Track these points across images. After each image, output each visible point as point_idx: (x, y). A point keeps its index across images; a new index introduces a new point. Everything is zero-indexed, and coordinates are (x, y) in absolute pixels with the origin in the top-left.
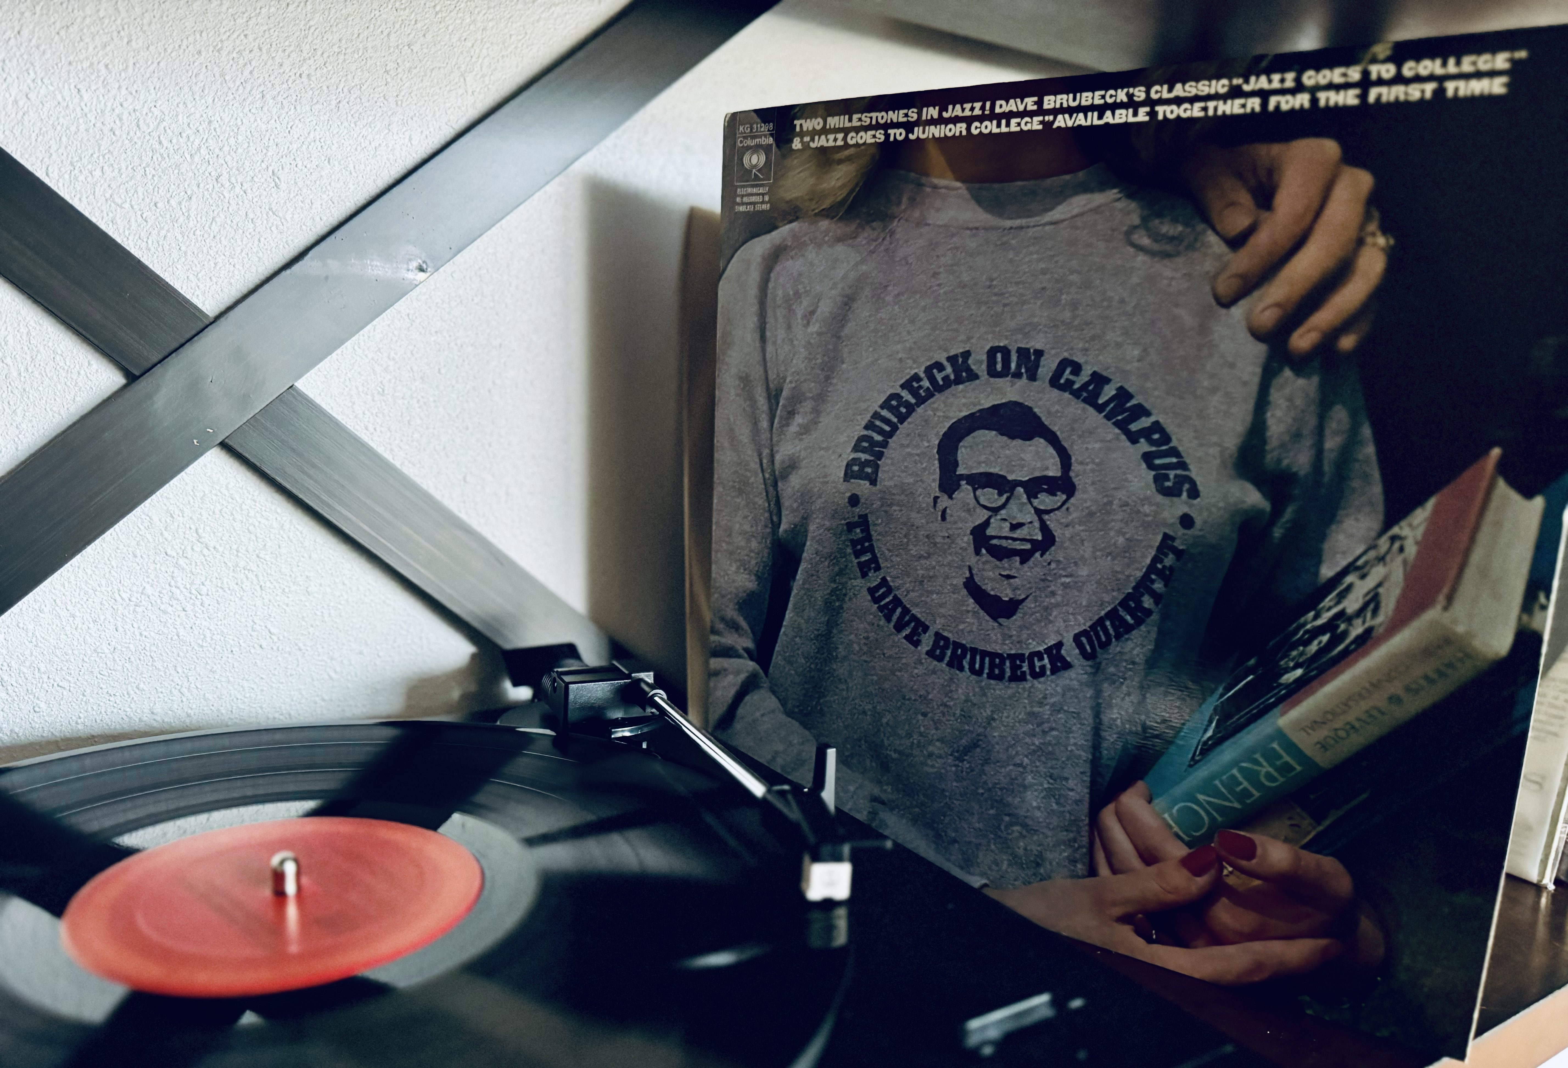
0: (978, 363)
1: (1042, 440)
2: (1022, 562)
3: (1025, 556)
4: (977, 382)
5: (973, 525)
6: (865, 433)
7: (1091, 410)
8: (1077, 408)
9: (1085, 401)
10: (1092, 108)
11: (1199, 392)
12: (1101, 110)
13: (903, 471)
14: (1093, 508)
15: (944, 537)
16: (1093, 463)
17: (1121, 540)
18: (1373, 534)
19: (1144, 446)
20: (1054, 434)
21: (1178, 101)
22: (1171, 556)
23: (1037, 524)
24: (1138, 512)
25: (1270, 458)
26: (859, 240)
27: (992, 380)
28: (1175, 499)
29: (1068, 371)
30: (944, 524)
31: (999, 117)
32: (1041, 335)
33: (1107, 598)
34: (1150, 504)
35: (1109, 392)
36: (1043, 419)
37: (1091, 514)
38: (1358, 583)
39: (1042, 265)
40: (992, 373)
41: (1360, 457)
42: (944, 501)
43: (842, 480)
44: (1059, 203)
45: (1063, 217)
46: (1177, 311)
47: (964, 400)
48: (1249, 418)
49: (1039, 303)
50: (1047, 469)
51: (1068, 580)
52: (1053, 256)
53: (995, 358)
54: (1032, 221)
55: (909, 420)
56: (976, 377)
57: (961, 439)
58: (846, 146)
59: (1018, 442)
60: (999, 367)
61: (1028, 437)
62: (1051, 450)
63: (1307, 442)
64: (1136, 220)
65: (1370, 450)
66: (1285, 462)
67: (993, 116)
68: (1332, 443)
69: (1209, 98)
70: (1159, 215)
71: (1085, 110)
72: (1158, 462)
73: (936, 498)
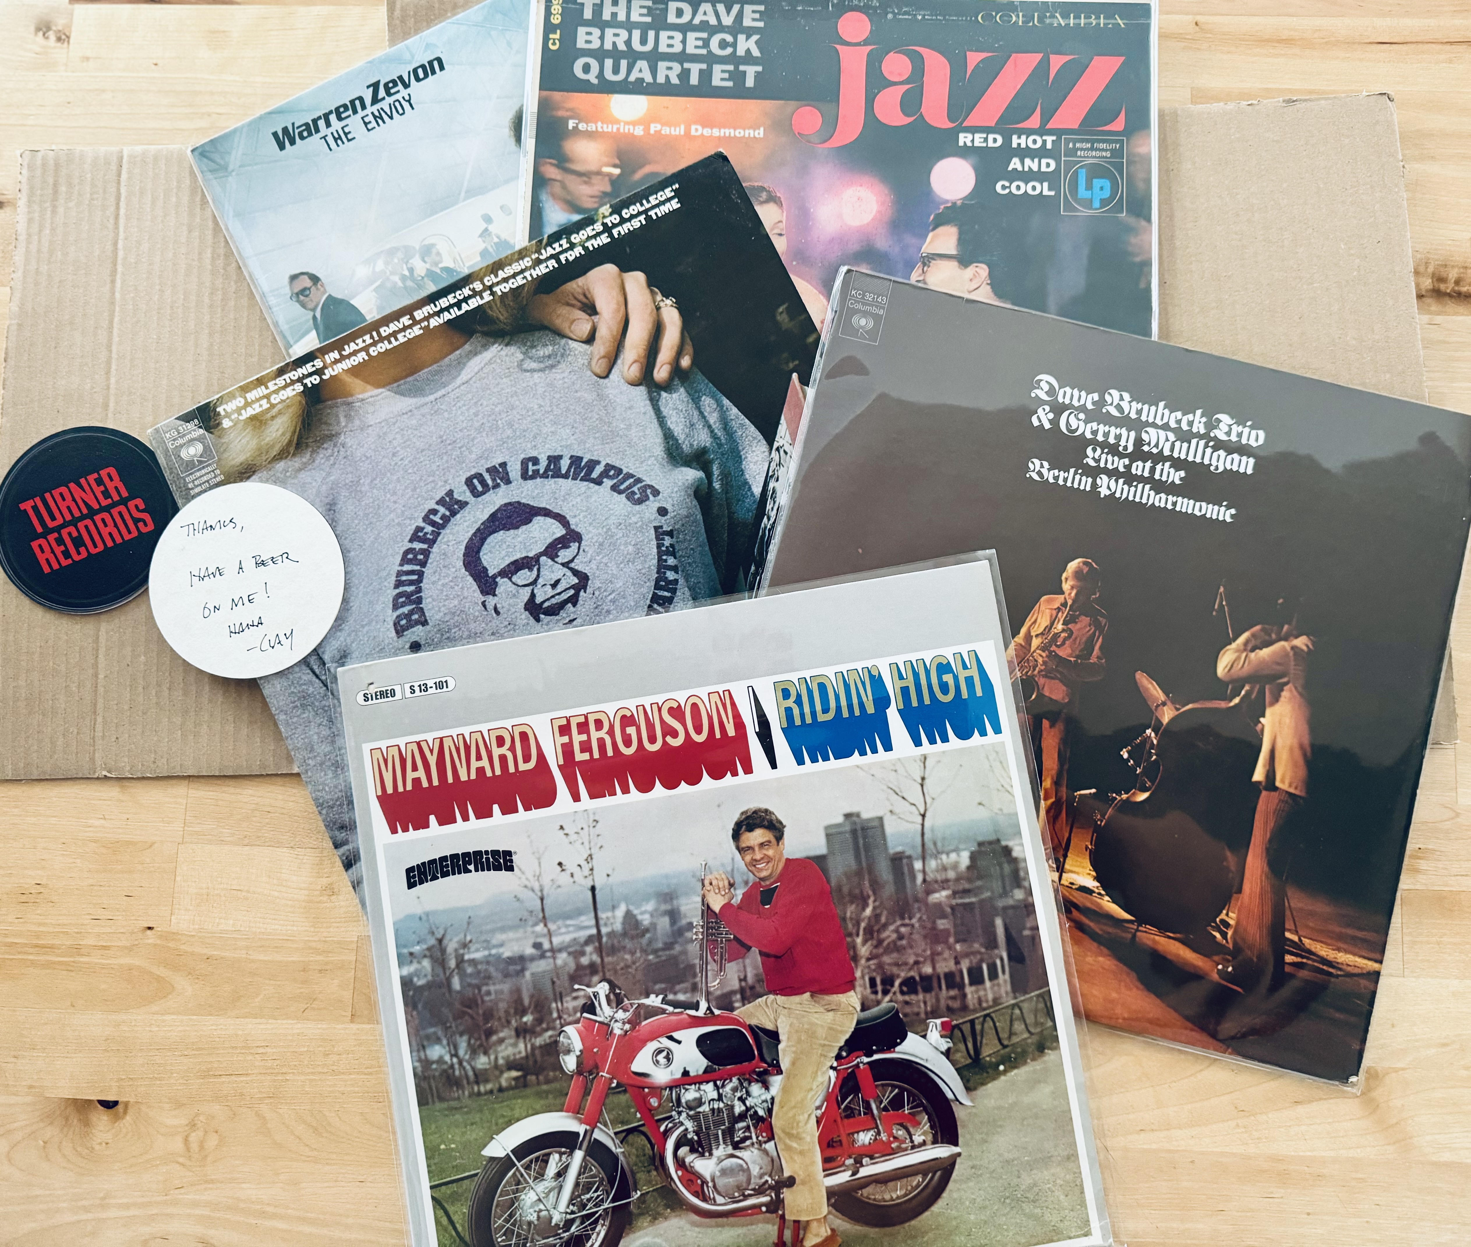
0: (462, 493)
1: (539, 518)
2: (574, 605)
3: (574, 600)
4: (469, 506)
5: (523, 604)
6: (397, 591)
7: (561, 480)
8: (552, 484)
9: (553, 477)
10: (451, 306)
11: (621, 433)
12: (458, 305)
13: (445, 600)
14: (601, 540)
15: (506, 627)
16: (582, 511)
17: (631, 548)
18: (767, 454)
19: (608, 483)
20: (545, 509)
21: (505, 280)
22: (666, 538)
23: (569, 573)
24: (630, 524)
25: (686, 448)
26: (317, 462)
27: (480, 499)
28: (647, 503)
29: (530, 464)
30: (500, 618)
31: (388, 338)
32: (498, 453)
33: (644, 590)
34: (634, 515)
35: (565, 464)
36: (532, 504)
37: (601, 544)
38: (777, 485)
39: (472, 411)
40: (476, 494)
41: (732, 417)
42: (491, 601)
43: (395, 638)
44: (462, 369)
45: (469, 376)
46: (578, 394)
47: (466, 524)
48: (659, 431)
49: (484, 434)
50: (554, 533)
51: (612, 596)
52: (476, 403)
53: (473, 484)
54: (449, 388)
55: (430, 561)
56: (467, 503)
57: (478, 552)
58: (273, 406)
59: (523, 528)
60: (480, 488)
61: (528, 521)
62: (550, 520)
63: (700, 425)
64: (520, 356)
65: (735, 411)
66: (695, 443)
67: (382, 339)
68: (713, 419)
69: (522, 271)
70: (533, 347)
71: (447, 309)
72: (622, 487)
73: (484, 604)
